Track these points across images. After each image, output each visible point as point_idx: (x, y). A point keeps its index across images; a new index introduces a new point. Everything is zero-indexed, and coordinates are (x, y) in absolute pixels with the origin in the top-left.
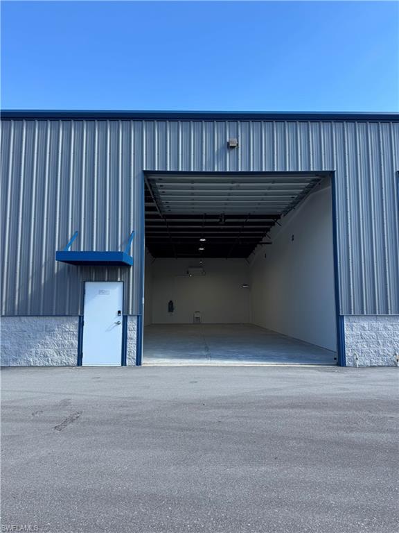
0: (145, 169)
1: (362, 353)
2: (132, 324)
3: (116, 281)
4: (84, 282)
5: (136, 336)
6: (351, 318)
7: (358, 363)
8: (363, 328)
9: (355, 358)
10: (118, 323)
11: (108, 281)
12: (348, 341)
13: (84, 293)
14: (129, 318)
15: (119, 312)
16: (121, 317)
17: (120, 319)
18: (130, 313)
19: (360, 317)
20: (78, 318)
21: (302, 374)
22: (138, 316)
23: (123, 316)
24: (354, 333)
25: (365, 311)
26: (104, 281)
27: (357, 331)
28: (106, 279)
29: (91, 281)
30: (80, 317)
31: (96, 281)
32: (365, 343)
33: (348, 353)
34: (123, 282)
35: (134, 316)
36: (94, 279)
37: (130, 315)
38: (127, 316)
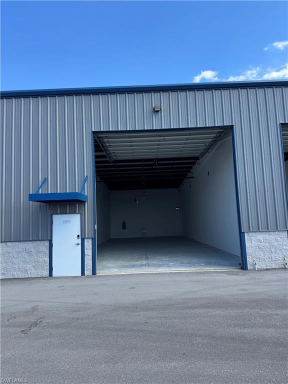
0: (93, 130)
1: (260, 259)
2: (88, 244)
3: (75, 213)
4: (52, 215)
5: (91, 253)
6: (250, 234)
7: (257, 267)
8: (260, 240)
9: (254, 263)
10: (78, 244)
11: (70, 213)
12: (248, 251)
13: (52, 223)
14: (86, 240)
15: (78, 236)
17: (79, 241)
19: (257, 233)
20: (48, 242)
21: (214, 278)
22: (92, 238)
23: (82, 239)
24: (253, 244)
25: (260, 228)
26: (66, 213)
27: (255, 244)
28: (68, 213)
29: (57, 214)
30: (50, 240)
31: (60, 214)
32: (261, 252)
33: (249, 260)
34: (81, 214)
35: (89, 238)
36: (59, 213)
37: (87, 238)
38: (84, 239)
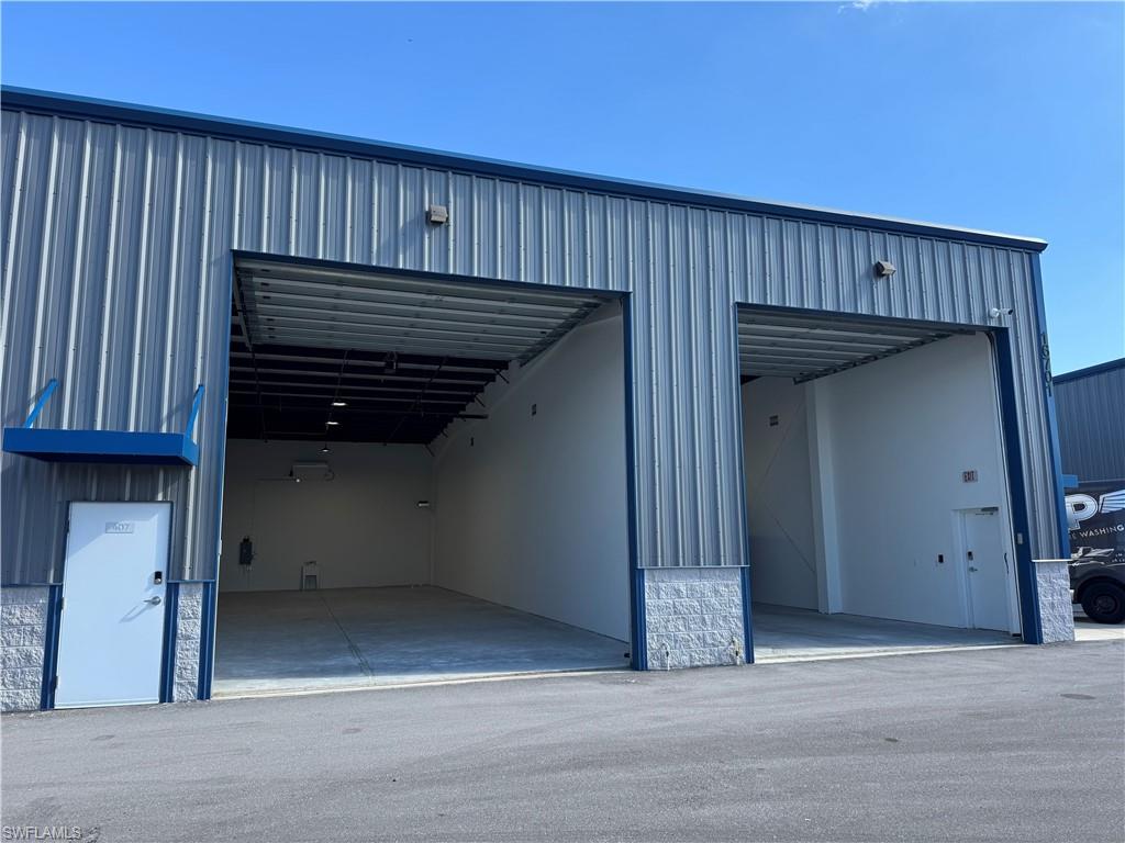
0: (236, 247)
1: (676, 641)
2: (191, 605)
3: (153, 500)
4: (69, 502)
5: (198, 631)
6: (656, 574)
7: (669, 662)
8: (678, 592)
9: (664, 651)
10: (155, 602)
11: (132, 500)
12: (651, 618)
13: (67, 530)
14: (182, 588)
15: (158, 575)
16: (163, 587)
17: (161, 591)
18: (187, 578)
19: (672, 571)
20: (47, 592)
21: (573, 693)
22: (206, 585)
23: (169, 585)
24: (661, 602)
25: (681, 559)
26: (120, 500)
27: (667, 600)
28: (127, 497)
29: (85, 500)
30: (52, 588)
31: (98, 500)
32: (681, 622)
33: (652, 642)
34: (172, 503)
35: (197, 582)
36: (93, 497)
37: (187, 583)
38: (177, 585)
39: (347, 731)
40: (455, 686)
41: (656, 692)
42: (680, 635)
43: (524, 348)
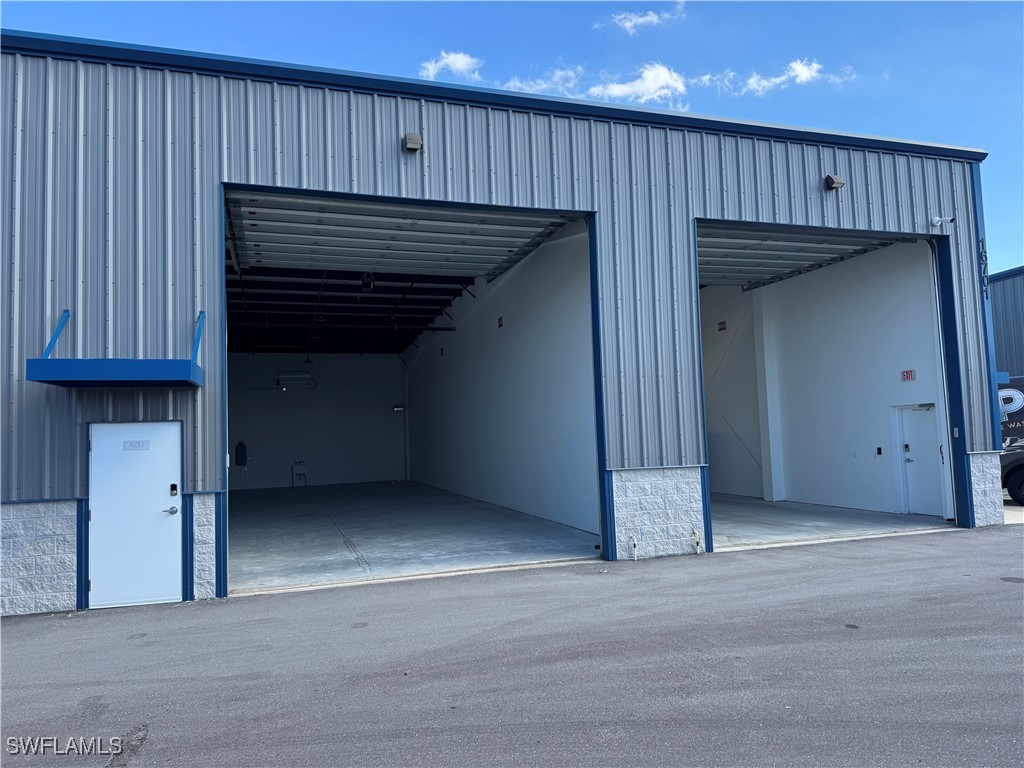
0: (226, 180)
1: (642, 534)
2: (205, 511)
3: (165, 419)
4: (88, 424)
5: (213, 536)
6: (623, 474)
7: (636, 553)
8: (644, 490)
9: (632, 543)
10: (173, 512)
11: (145, 420)
12: (619, 514)
13: (88, 449)
14: (196, 500)
15: (174, 487)
16: (179, 497)
17: (177, 502)
18: (200, 489)
19: (638, 473)
20: (75, 505)
22: (217, 495)
23: (183, 496)
24: (628, 500)
25: (646, 461)
26: (135, 420)
27: (633, 497)
28: (141, 418)
29: (104, 421)
30: (79, 501)
31: (115, 421)
32: (646, 517)
33: (621, 536)
34: (182, 422)
35: (209, 493)
36: (110, 418)
37: (200, 494)
38: (191, 496)
39: (355, 626)
40: (445, 578)
41: (628, 582)
42: (646, 529)
43: (490, 266)
